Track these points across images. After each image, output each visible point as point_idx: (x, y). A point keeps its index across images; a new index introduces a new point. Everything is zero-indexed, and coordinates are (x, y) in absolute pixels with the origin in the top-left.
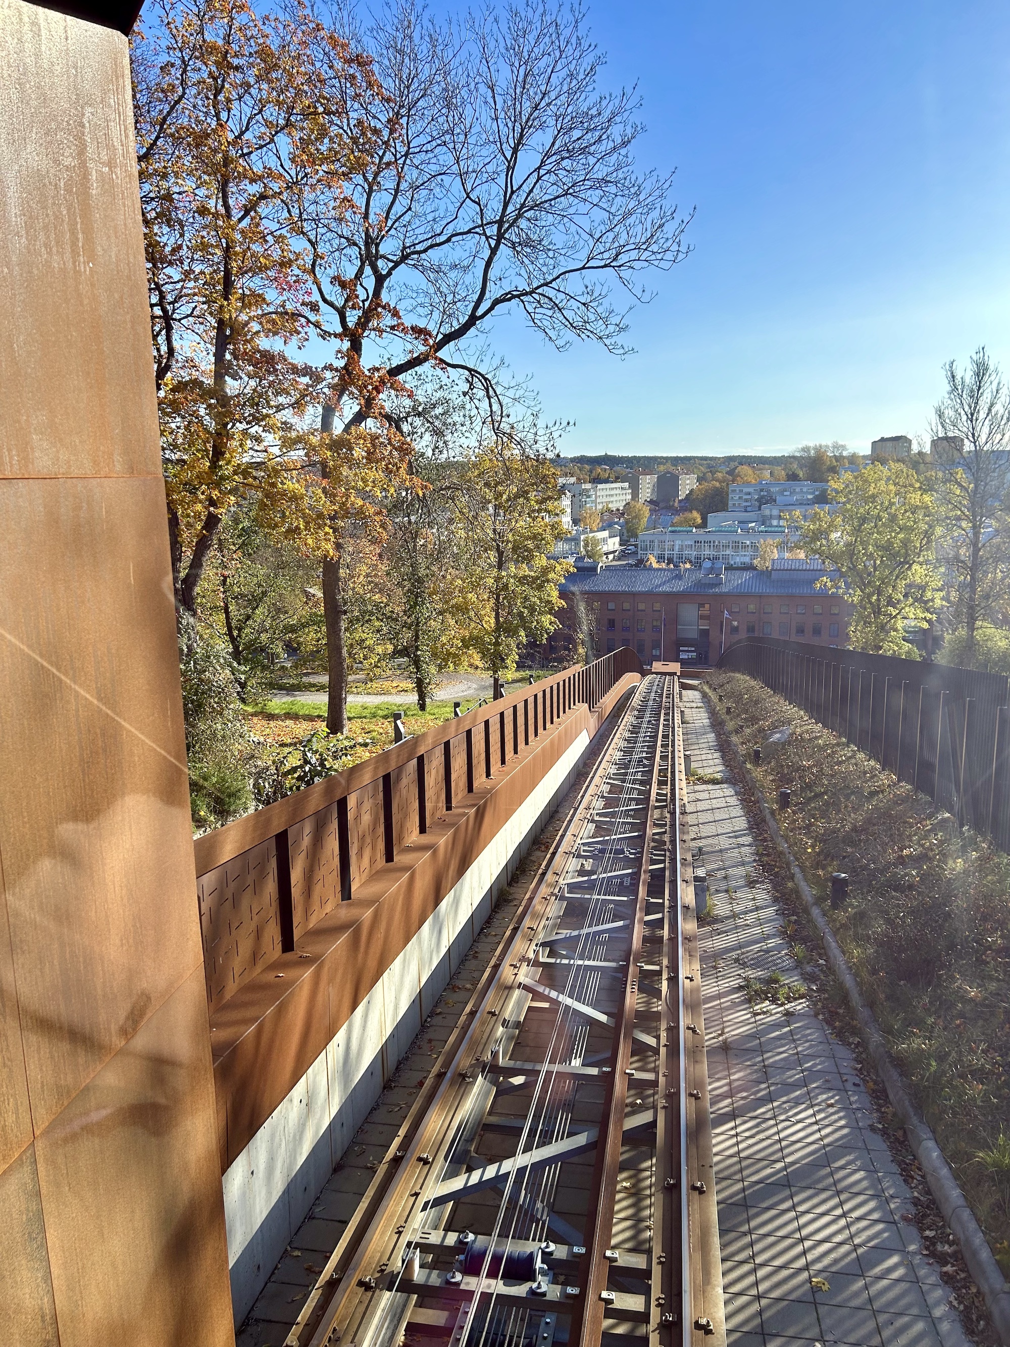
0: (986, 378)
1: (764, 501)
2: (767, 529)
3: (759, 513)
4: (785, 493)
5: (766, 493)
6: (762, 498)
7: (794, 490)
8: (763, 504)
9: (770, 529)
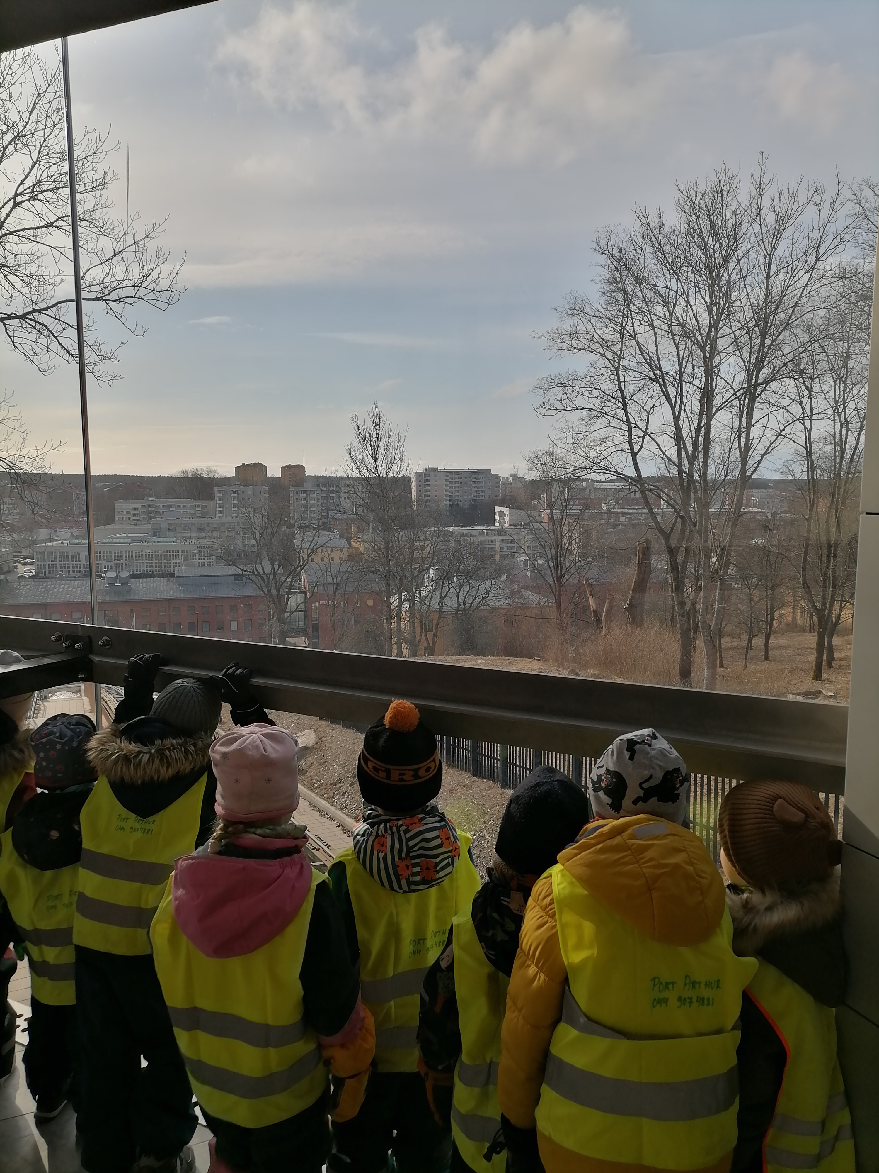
1: (152, 515)
2: (159, 540)
3: (150, 526)
4: (171, 509)
5: (153, 509)
6: (151, 512)
7: (179, 506)
8: (151, 518)
9: (162, 540)
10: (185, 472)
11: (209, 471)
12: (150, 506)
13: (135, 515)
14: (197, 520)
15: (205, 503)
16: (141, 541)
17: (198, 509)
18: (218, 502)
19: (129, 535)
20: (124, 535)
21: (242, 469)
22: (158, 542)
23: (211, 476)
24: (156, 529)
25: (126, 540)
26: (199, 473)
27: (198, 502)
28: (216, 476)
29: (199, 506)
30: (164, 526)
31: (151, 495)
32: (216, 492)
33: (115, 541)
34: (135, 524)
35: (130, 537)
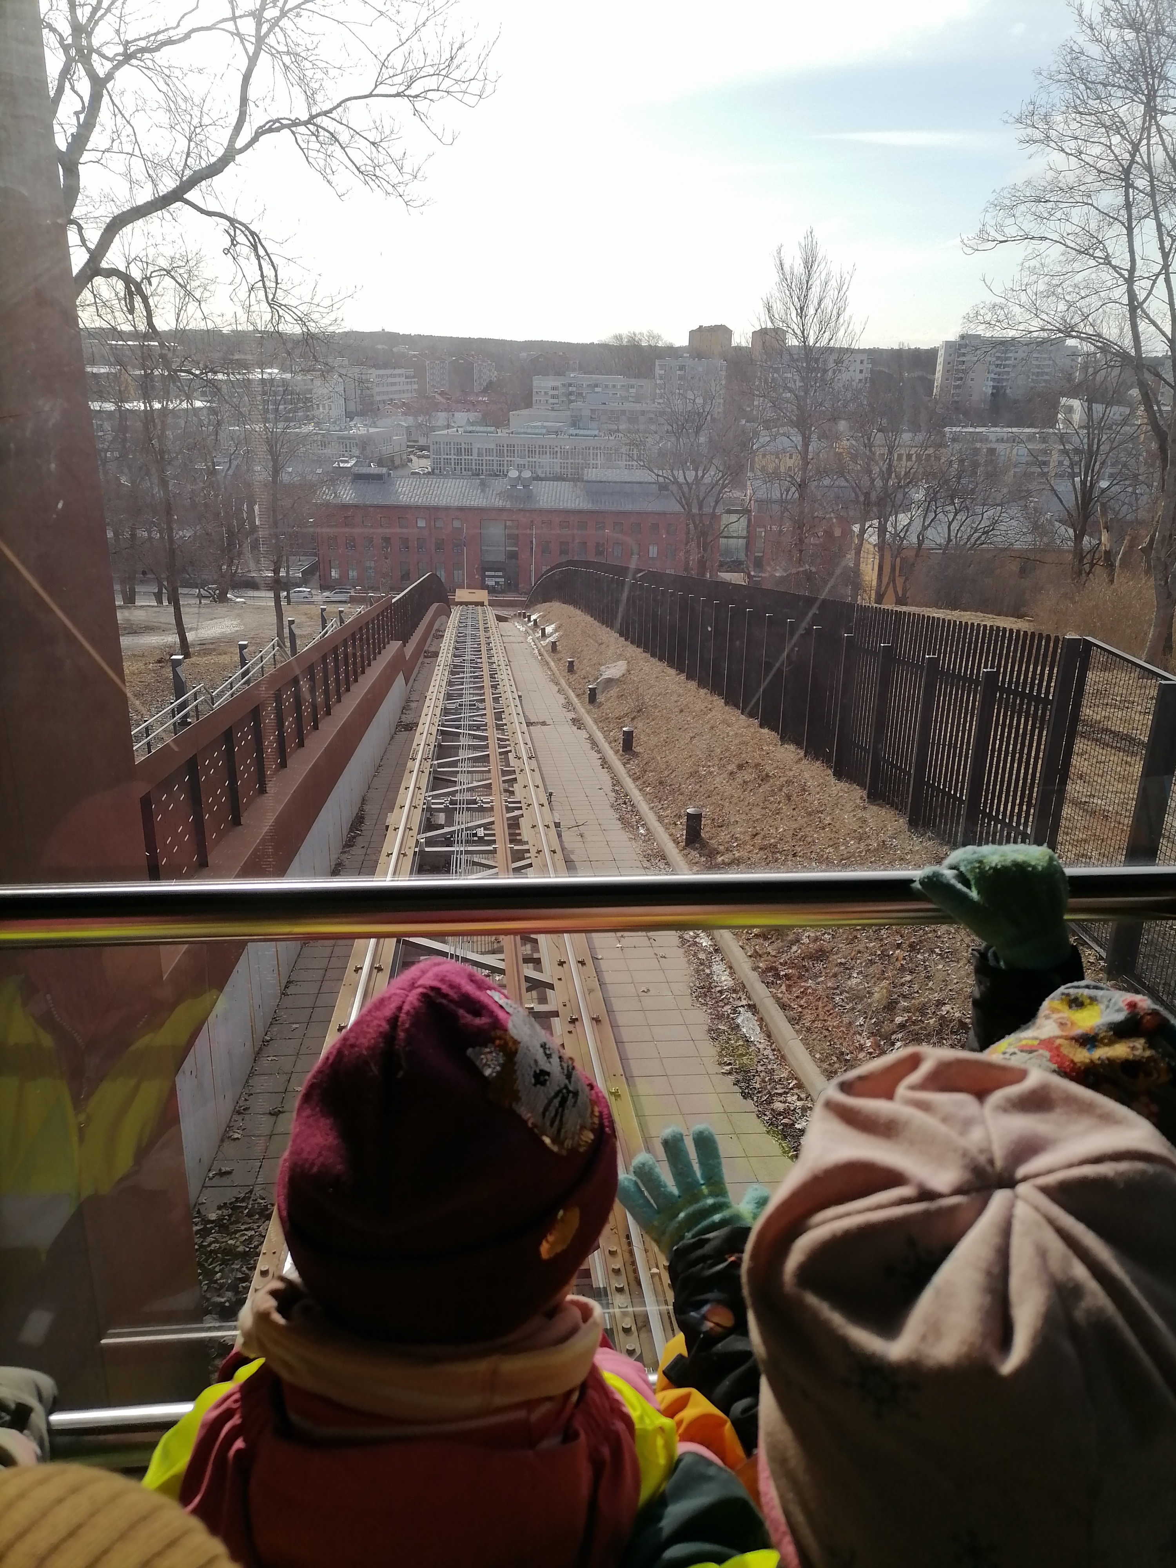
0: (815, 267)
1: (573, 398)
2: (577, 432)
3: (568, 413)
4: (597, 390)
5: (574, 389)
6: (571, 393)
7: (607, 386)
8: (572, 401)
9: (581, 432)
10: (619, 338)
11: (651, 336)
12: (570, 385)
13: (553, 397)
14: (628, 406)
15: (642, 382)
16: (557, 433)
17: (631, 390)
18: (658, 382)
19: (546, 424)
20: (539, 424)
21: (698, 334)
22: (576, 435)
23: (652, 343)
24: (576, 417)
25: (540, 431)
26: (637, 339)
27: (633, 381)
28: (660, 344)
29: (632, 387)
30: (586, 413)
31: (574, 370)
32: (657, 367)
33: (529, 431)
34: (553, 410)
35: (545, 427)
